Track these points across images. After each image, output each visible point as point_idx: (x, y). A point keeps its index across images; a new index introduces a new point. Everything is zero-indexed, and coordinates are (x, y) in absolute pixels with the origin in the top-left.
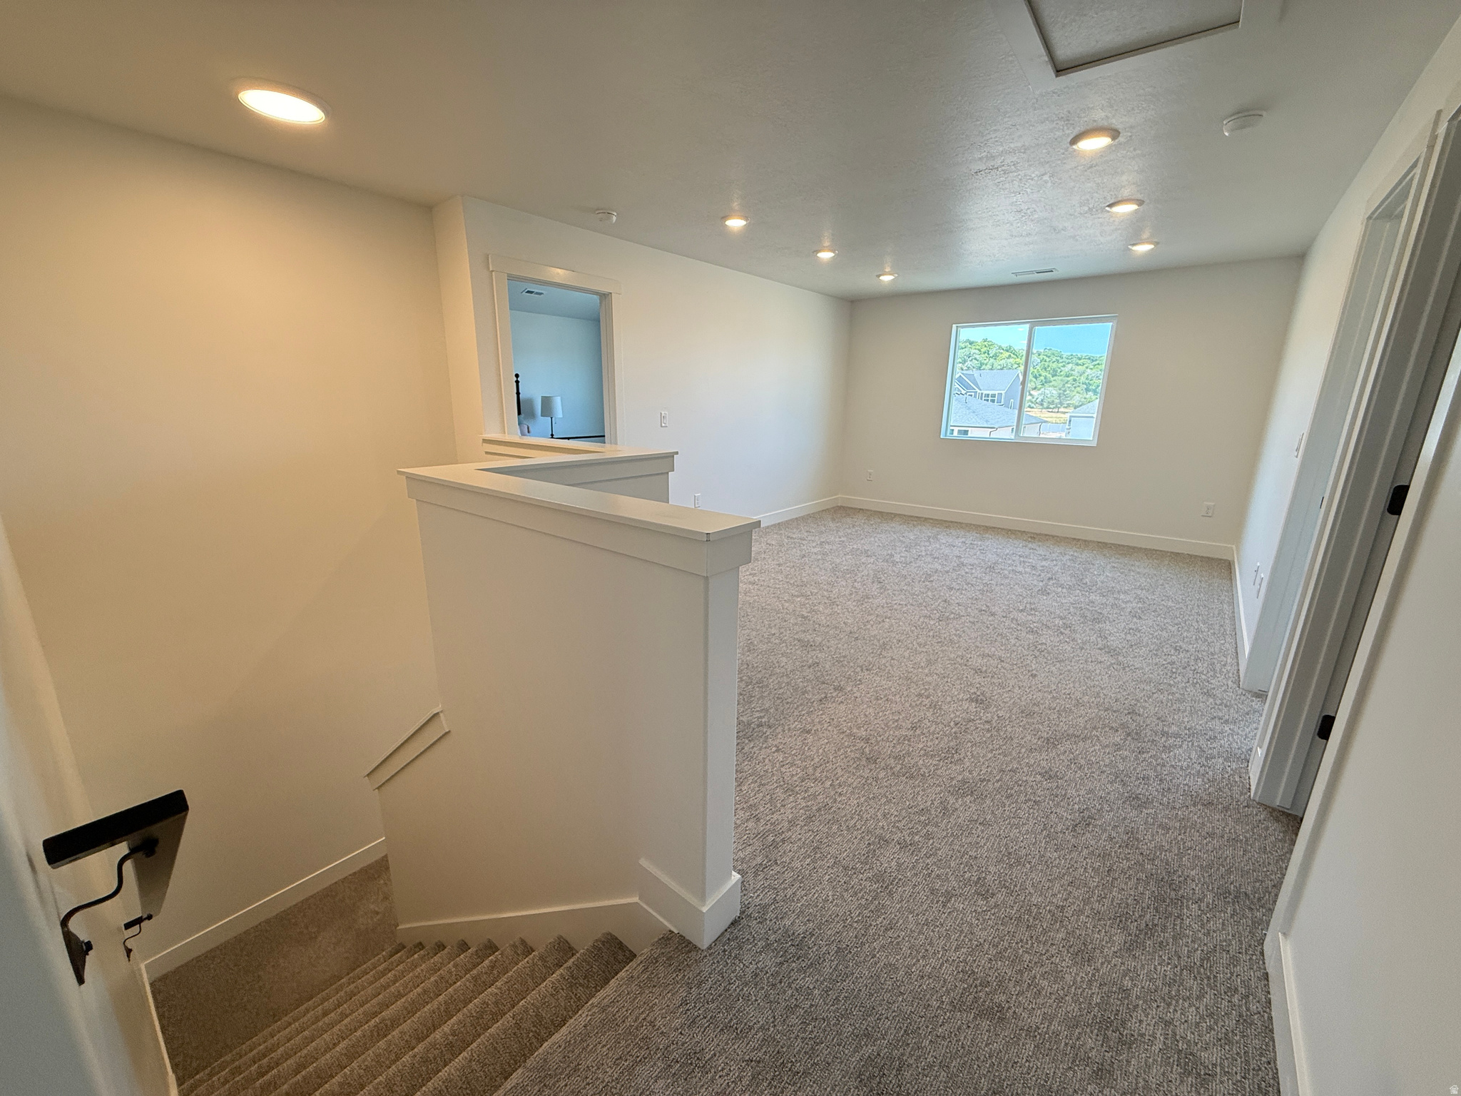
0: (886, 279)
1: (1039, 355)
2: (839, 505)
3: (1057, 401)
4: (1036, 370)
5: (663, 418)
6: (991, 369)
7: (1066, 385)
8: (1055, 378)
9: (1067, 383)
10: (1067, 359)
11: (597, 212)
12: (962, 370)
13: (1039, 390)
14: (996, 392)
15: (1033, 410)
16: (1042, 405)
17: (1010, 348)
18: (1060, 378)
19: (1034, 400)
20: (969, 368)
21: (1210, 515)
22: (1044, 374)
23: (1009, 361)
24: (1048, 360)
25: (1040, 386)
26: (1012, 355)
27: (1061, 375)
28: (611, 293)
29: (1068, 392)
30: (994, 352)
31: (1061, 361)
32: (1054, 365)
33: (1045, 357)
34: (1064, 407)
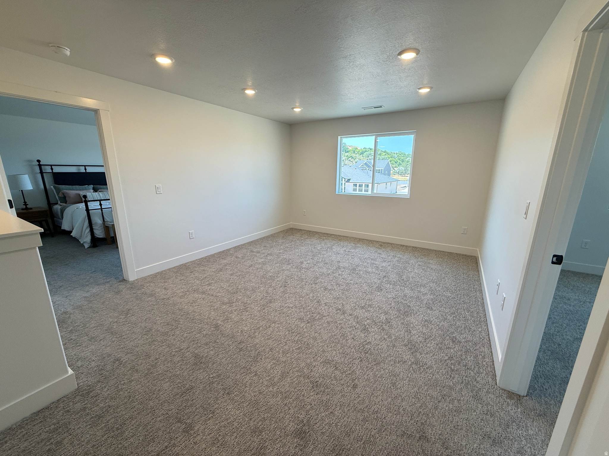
0: (297, 110)
1: (397, 154)
2: (291, 227)
3: (404, 172)
4: (396, 160)
5: (157, 188)
6: (379, 160)
7: (407, 166)
8: (403, 163)
9: (407, 165)
10: (407, 155)
11: (50, 45)
12: (368, 160)
13: (397, 168)
14: (380, 169)
15: (395, 175)
16: (399, 173)
17: (386, 151)
18: (405, 163)
19: (395, 172)
20: (370, 159)
21: (465, 233)
22: (399, 161)
23: (385, 156)
24: (400, 156)
25: (398, 166)
26: (387, 154)
27: (405, 162)
28: (99, 109)
29: (408, 168)
30: (379, 153)
31: (405, 156)
32: (403, 158)
33: (399, 155)
34: (407, 174)
